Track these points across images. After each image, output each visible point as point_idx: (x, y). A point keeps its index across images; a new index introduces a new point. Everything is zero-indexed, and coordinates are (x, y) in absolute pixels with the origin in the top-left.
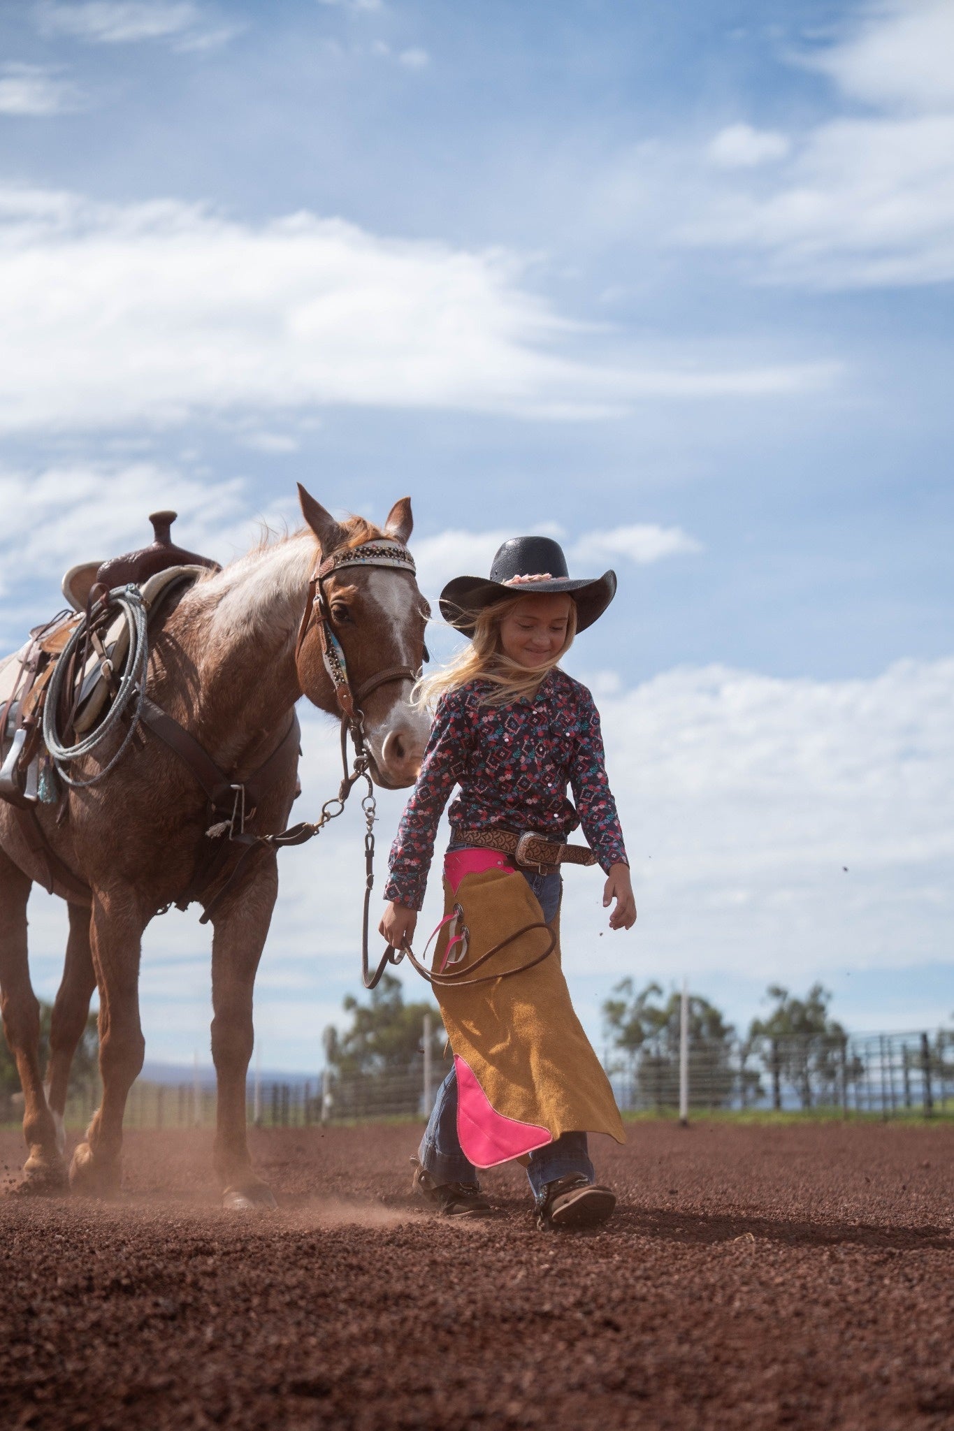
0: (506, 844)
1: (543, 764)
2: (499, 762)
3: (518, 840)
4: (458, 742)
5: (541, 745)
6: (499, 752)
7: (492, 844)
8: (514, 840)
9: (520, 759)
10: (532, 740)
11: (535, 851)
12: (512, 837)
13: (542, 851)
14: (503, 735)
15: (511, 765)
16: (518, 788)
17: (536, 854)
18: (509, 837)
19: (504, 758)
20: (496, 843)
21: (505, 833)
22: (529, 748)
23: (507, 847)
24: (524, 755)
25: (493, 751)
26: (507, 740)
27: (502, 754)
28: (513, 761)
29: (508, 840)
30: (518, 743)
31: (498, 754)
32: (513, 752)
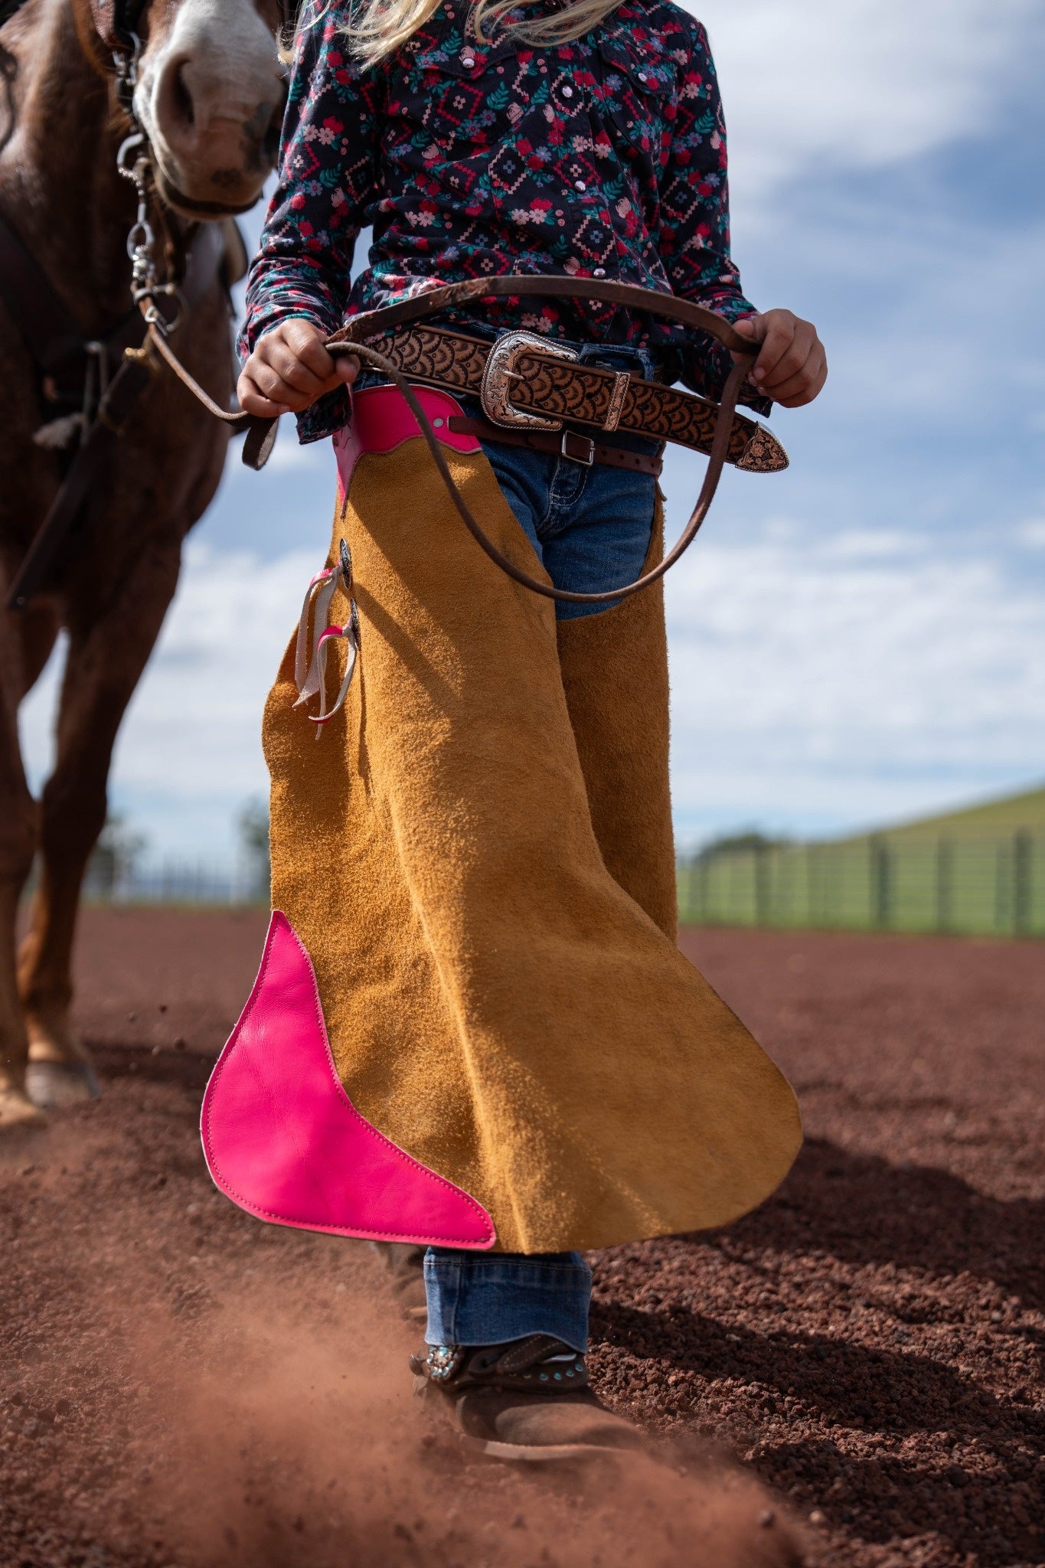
0: (456, 367)
1: (569, 130)
2: (454, 128)
3: (485, 351)
4: (354, 97)
5: (566, 82)
6: (450, 100)
7: (419, 369)
8: (478, 356)
9: (507, 110)
10: (540, 62)
11: (536, 384)
12: (471, 347)
13: (558, 388)
14: (460, 54)
15: (485, 129)
16: (492, 180)
17: (538, 395)
18: (464, 348)
19: (462, 115)
20: (428, 366)
21: (451, 338)
22: (531, 84)
23: (456, 375)
24: (520, 101)
25: (436, 96)
26: (469, 62)
27: (460, 102)
28: (488, 120)
29: (459, 355)
30: (501, 70)
31: (448, 105)
32: (487, 94)
